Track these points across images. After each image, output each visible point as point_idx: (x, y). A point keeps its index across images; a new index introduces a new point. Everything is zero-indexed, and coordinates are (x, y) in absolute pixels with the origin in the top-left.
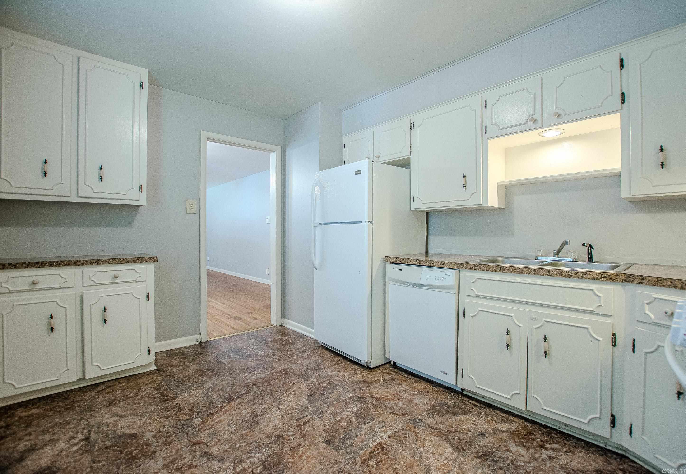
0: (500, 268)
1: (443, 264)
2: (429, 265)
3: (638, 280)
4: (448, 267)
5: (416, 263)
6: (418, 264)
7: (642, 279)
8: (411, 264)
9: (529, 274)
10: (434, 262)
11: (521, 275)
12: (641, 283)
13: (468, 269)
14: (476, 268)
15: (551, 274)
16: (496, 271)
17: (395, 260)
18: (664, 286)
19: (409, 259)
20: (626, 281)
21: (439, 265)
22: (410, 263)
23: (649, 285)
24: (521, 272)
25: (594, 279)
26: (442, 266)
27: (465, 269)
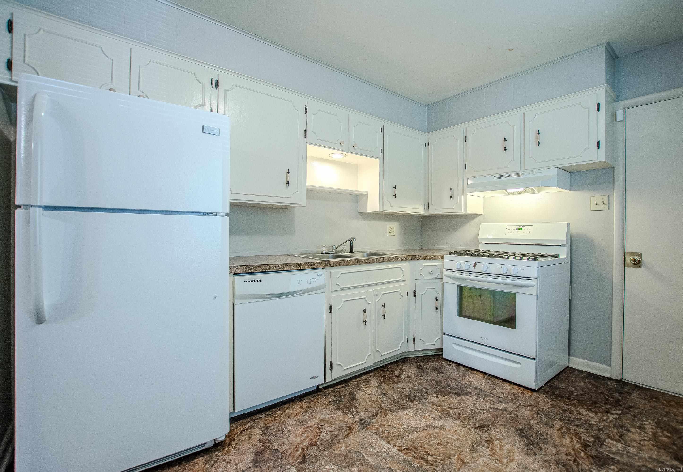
0: (357, 261)
1: (311, 265)
2: (295, 268)
3: (417, 257)
4: (315, 267)
5: (277, 269)
6: (280, 270)
7: (419, 257)
8: (271, 270)
9: (374, 263)
10: (301, 264)
11: (370, 264)
12: (418, 259)
13: (334, 266)
14: (340, 264)
15: (384, 261)
16: (354, 264)
17: (245, 269)
18: (428, 259)
19: (268, 265)
20: (412, 259)
21: (307, 267)
22: (269, 270)
23: (422, 260)
24: (370, 262)
25: (401, 260)
26: (310, 267)
27: (332, 266)
